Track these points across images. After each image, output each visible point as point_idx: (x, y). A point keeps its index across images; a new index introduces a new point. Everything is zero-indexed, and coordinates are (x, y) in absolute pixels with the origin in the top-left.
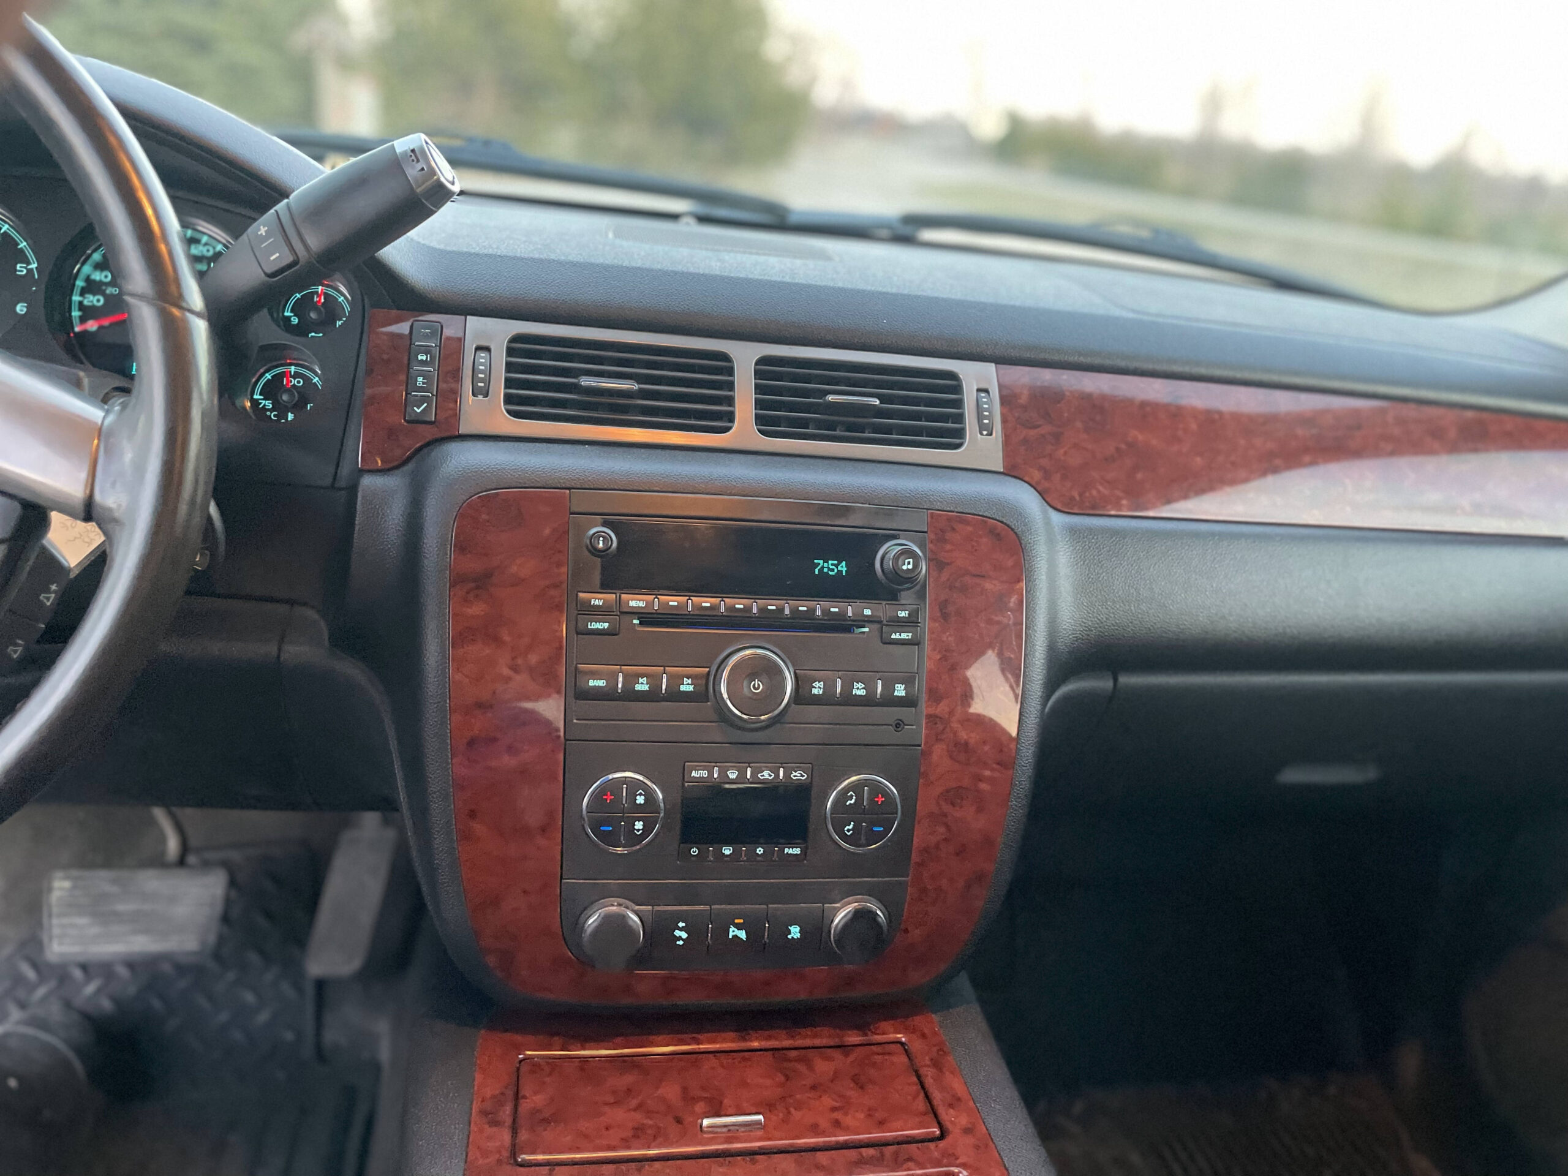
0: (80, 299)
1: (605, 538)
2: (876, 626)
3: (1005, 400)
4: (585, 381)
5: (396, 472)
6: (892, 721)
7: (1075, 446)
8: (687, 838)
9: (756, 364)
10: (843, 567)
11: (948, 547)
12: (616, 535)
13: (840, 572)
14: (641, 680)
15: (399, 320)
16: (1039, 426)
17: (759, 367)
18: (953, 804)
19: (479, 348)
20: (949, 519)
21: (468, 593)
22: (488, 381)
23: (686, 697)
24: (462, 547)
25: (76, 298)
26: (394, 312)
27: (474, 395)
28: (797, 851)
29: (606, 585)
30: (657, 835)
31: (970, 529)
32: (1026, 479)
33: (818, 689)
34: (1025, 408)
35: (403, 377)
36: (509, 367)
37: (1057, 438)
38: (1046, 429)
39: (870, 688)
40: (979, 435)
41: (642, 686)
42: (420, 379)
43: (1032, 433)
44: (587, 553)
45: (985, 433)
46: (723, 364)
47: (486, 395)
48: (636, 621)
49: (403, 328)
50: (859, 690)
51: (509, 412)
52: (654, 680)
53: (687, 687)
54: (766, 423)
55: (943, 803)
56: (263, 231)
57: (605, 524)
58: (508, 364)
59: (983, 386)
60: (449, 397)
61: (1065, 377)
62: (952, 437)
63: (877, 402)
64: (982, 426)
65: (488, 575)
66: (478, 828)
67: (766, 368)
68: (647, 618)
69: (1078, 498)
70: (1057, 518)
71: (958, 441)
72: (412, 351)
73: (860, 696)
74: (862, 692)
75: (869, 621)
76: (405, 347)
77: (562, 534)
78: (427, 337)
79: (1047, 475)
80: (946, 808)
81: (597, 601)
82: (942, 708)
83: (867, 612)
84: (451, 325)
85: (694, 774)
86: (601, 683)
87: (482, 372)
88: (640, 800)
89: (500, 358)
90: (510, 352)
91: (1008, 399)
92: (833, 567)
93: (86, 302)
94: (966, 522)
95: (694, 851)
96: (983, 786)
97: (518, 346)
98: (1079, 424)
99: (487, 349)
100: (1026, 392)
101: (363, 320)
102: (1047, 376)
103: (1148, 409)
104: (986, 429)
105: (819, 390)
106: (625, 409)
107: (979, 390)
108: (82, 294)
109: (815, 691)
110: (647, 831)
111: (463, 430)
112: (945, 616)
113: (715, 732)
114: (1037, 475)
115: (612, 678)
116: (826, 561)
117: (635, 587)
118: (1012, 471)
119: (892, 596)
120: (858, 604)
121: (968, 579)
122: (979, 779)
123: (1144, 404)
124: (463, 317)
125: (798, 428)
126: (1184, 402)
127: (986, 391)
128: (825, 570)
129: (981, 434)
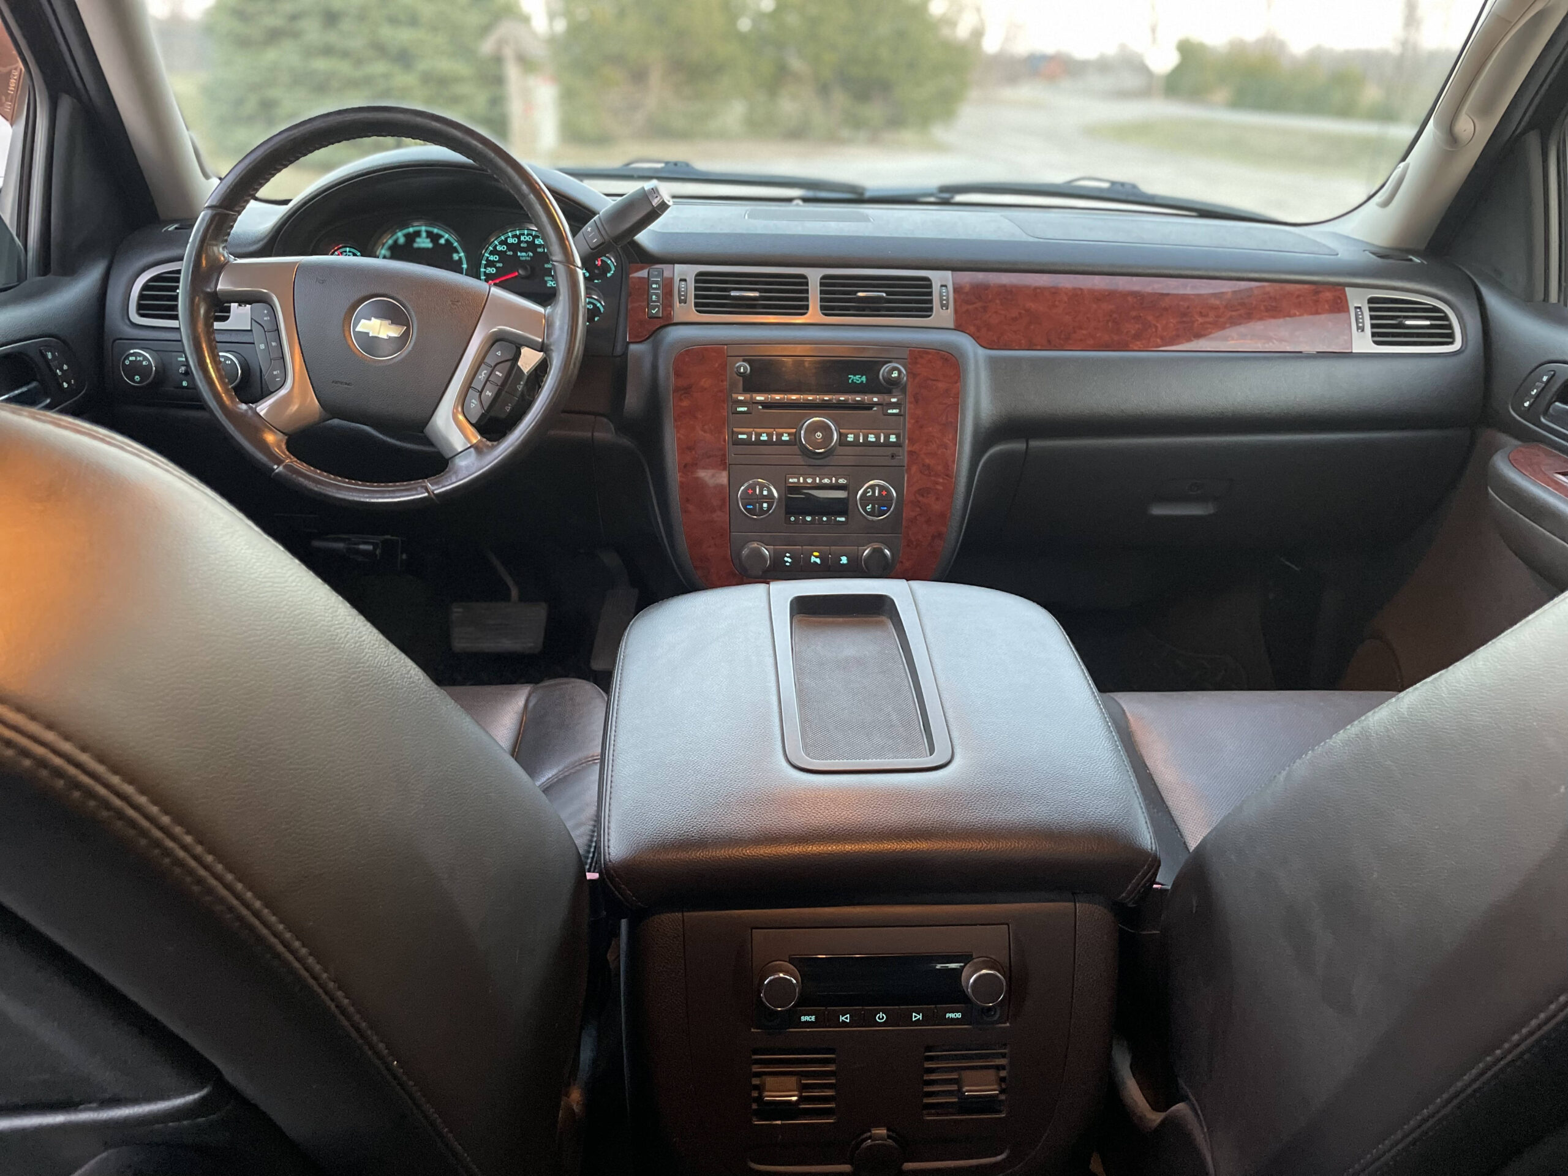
0: (484, 270)
1: (744, 367)
2: (880, 407)
3: (955, 290)
4: (733, 293)
5: (646, 342)
6: (889, 454)
7: (996, 312)
8: (789, 512)
9: (821, 279)
10: (864, 379)
11: (919, 366)
12: (750, 366)
13: (862, 381)
14: (763, 435)
15: (642, 269)
16: (974, 303)
17: (822, 281)
18: (923, 496)
19: (681, 280)
20: (919, 352)
21: (681, 395)
22: (686, 296)
23: (786, 443)
24: (677, 375)
25: (482, 270)
26: (640, 265)
27: (680, 303)
28: (843, 519)
29: (747, 389)
30: (774, 510)
31: (930, 356)
32: (967, 331)
33: (851, 438)
34: (967, 293)
35: (645, 297)
36: (696, 289)
37: (985, 309)
38: (979, 305)
39: (878, 437)
40: (941, 310)
41: (764, 438)
42: (654, 297)
43: (970, 307)
44: (736, 375)
45: (944, 308)
46: (803, 280)
47: (685, 303)
48: (760, 407)
49: (643, 273)
50: (872, 438)
51: (698, 311)
52: (769, 435)
53: (785, 438)
54: (826, 310)
55: (917, 495)
56: (589, 229)
57: (744, 361)
58: (695, 287)
59: (944, 283)
60: (668, 305)
61: (991, 276)
62: (927, 311)
63: (884, 295)
64: (942, 306)
65: (690, 387)
66: (690, 507)
67: (825, 281)
68: (766, 405)
69: (996, 341)
70: (982, 352)
71: (929, 313)
72: (650, 283)
73: (873, 442)
74: (874, 440)
75: (876, 404)
76: (647, 282)
77: (724, 366)
78: (656, 276)
79: (979, 329)
80: (920, 499)
81: (741, 398)
82: (916, 447)
83: (875, 399)
84: (667, 270)
85: (791, 480)
86: (744, 437)
87: (683, 291)
88: (765, 493)
89: (691, 285)
90: (696, 281)
91: (957, 290)
92: (858, 379)
93: (487, 272)
94: (928, 353)
95: (793, 519)
96: (940, 487)
97: (700, 278)
98: (998, 301)
99: (685, 280)
100: (968, 285)
101: (623, 271)
102: (980, 277)
103: (1038, 290)
104: (944, 306)
105: (853, 291)
106: (754, 306)
107: (942, 286)
108: (485, 268)
109: (849, 439)
110: (769, 508)
111: (675, 320)
112: (917, 401)
113: (800, 460)
114: (972, 329)
115: (749, 435)
116: (855, 375)
117: (760, 391)
118: (959, 327)
119: (889, 392)
120: (870, 396)
121: (930, 382)
122: (937, 483)
123: (1036, 288)
124: (672, 265)
125: (844, 311)
126: (1061, 285)
127: (946, 286)
128: (855, 381)
129: (942, 309)
